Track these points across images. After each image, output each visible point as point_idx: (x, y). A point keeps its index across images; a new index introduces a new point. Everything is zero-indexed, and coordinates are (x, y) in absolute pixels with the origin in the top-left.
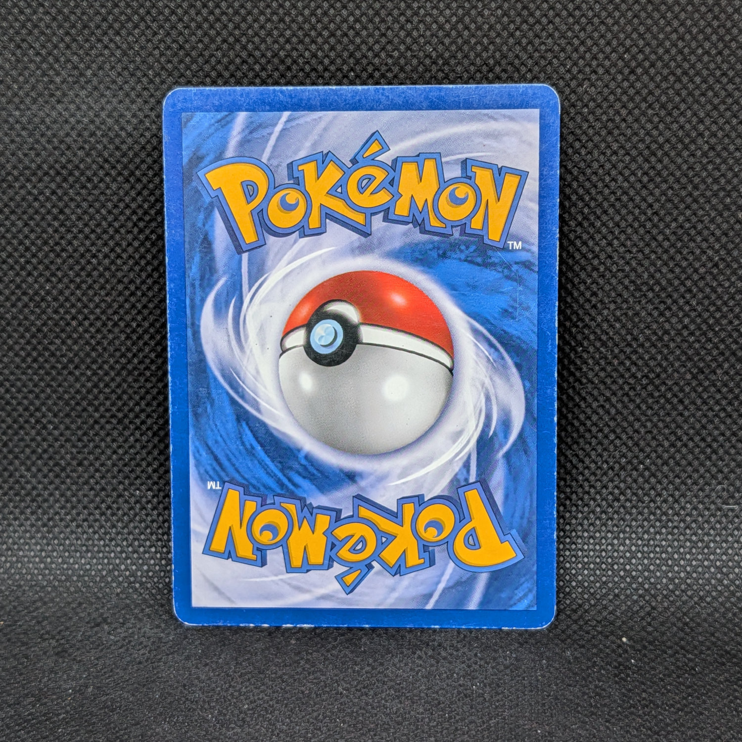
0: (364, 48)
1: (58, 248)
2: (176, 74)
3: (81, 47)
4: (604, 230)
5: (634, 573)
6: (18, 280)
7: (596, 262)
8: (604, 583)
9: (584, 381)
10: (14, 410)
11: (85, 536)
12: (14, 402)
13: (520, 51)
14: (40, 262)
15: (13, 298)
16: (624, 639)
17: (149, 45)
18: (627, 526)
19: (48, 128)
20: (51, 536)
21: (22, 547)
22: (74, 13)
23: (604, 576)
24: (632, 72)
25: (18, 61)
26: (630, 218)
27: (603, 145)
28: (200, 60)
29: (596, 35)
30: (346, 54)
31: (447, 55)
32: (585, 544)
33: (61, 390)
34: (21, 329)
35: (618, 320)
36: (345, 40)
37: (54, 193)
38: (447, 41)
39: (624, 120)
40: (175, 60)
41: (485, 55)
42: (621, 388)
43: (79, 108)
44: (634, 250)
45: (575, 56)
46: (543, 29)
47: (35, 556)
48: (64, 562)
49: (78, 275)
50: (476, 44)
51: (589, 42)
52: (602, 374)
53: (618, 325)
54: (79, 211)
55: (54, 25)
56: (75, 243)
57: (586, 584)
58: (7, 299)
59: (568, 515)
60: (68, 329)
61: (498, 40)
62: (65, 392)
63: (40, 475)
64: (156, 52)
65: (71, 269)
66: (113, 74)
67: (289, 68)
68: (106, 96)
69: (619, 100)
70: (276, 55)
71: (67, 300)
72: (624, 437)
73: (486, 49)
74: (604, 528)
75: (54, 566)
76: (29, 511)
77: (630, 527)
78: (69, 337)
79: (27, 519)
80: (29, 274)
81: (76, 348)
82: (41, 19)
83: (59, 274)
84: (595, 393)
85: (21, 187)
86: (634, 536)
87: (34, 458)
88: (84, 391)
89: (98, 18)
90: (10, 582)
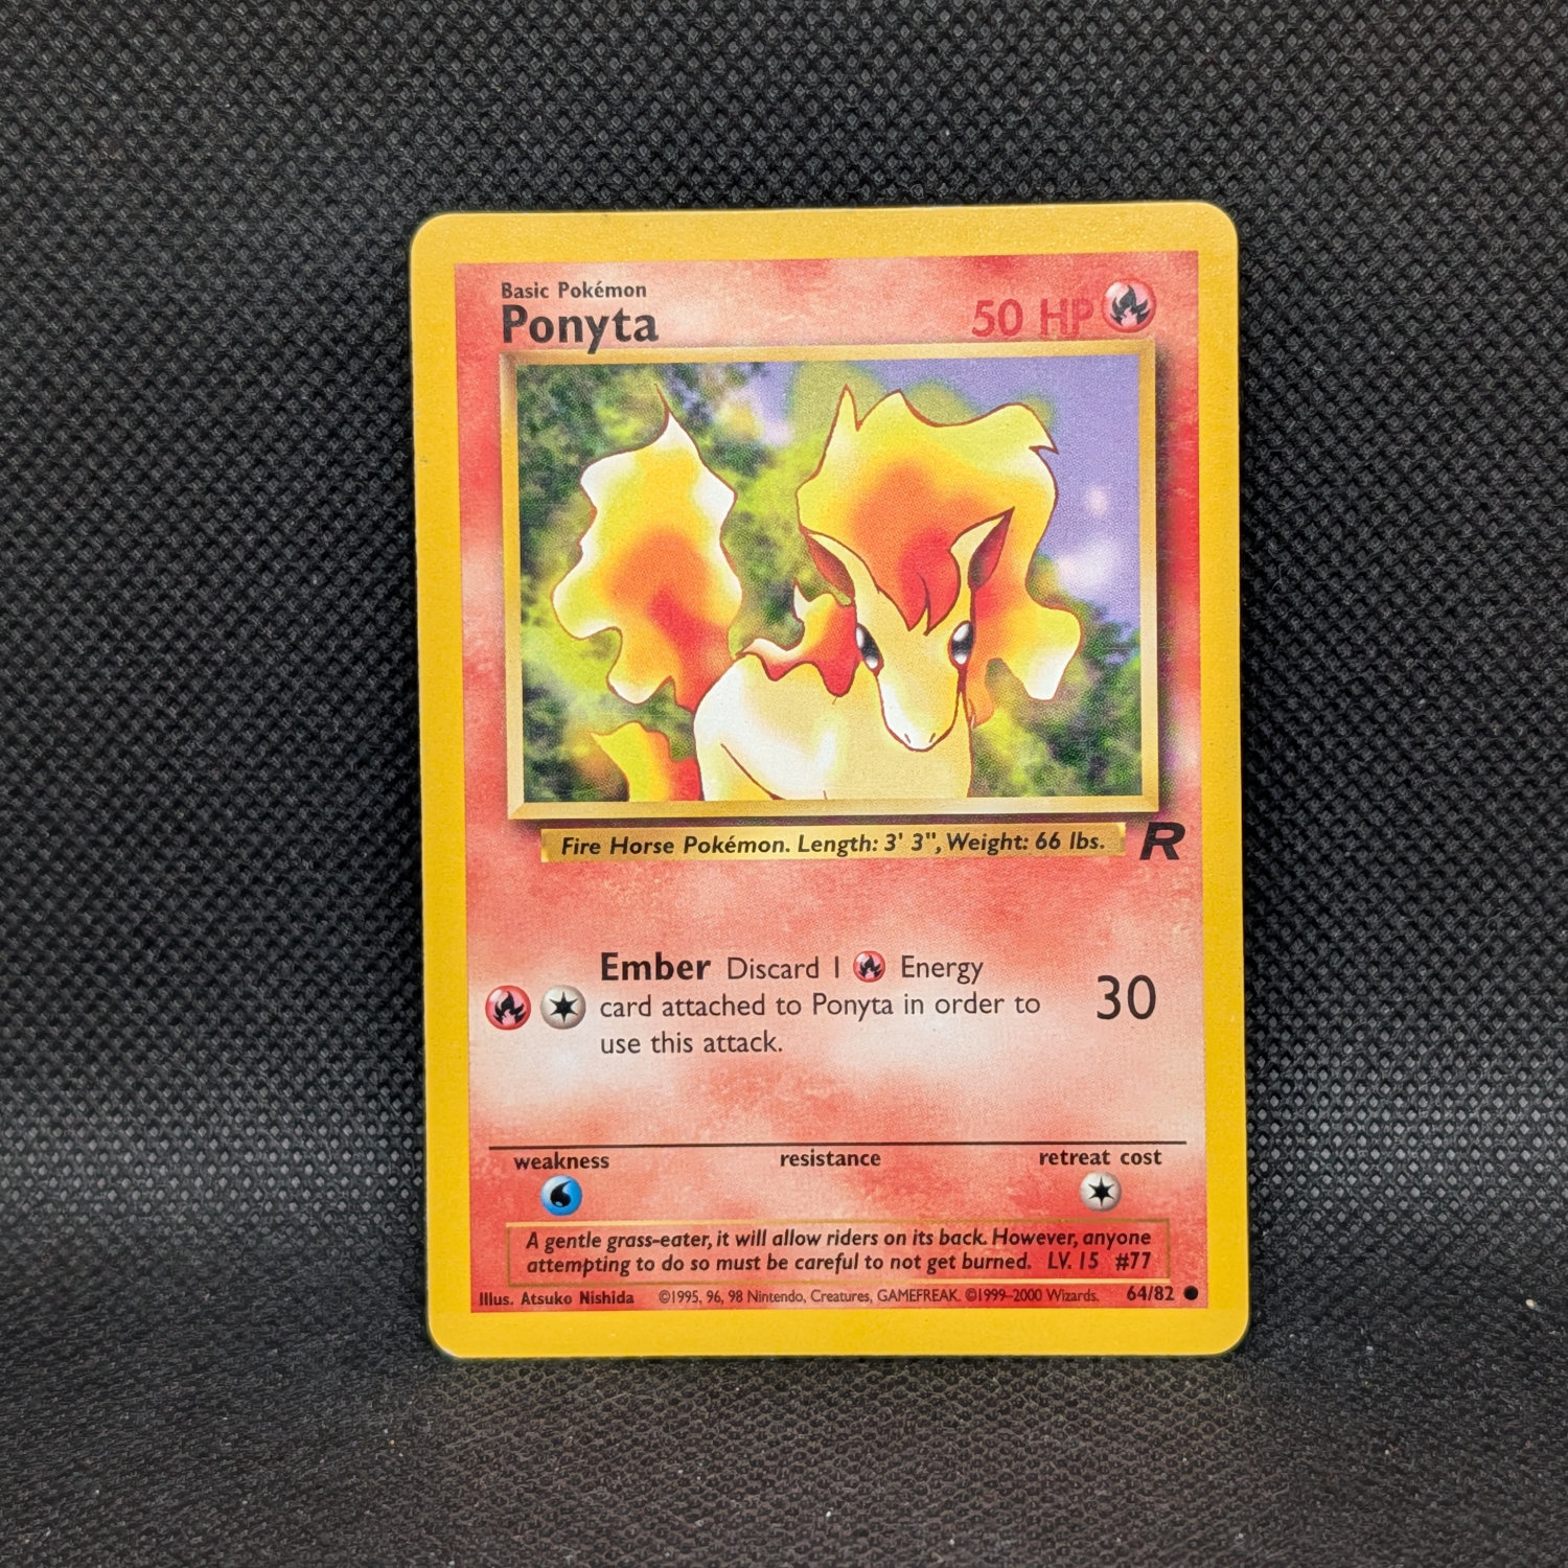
0: (970, 75)
1: (325, 512)
2: (577, 138)
3: (378, 85)
4: (1472, 450)
5: (1539, 1168)
6: (240, 579)
7: (1455, 518)
8: (1480, 1189)
9: (1431, 769)
10: (231, 855)
11: (384, 1117)
12: (231, 840)
13: (1299, 79)
14: (288, 542)
15: (230, 619)
16: (1530, 1303)
17: (522, 79)
18: (1522, 1069)
19: (307, 257)
20: (311, 1119)
21: (250, 1143)
22: (364, 14)
23: (1478, 1174)
24: (1532, 117)
25: (245, 117)
26: (1526, 423)
27: (1470, 272)
28: (628, 109)
29: (1455, 41)
30: (932, 91)
31: (1144, 88)
32: (1435, 1108)
33: (329, 811)
34: (247, 685)
35: (1501, 639)
36: (932, 61)
37: (317, 394)
38: (1146, 59)
39: (1513, 218)
40: (576, 109)
41: (1224, 87)
42: (1508, 783)
43: (372, 215)
44: (1536, 490)
45: (1412, 85)
46: (1347, 31)
47: (279, 1163)
48: (340, 1174)
49: (366, 567)
50: (1205, 64)
51: (1441, 57)
52: (1468, 754)
53: (1500, 651)
54: (371, 432)
55: (322, 38)
56: (361, 497)
57: (1441, 1193)
58: (218, 620)
59: (1397, 1050)
60: (347, 682)
61: (1251, 57)
62: (338, 816)
63: (285, 993)
64: (537, 93)
65: (351, 556)
66: (445, 140)
67: (813, 123)
68: (427, 188)
69: (1503, 176)
70: (787, 95)
71: (343, 620)
72: (1513, 884)
73: (1226, 76)
74: (1473, 1076)
75: (320, 1182)
76: (263, 1067)
77: (1528, 1071)
78: (348, 699)
79: (260, 1085)
80: (265, 567)
81: (361, 722)
82: (294, 28)
83: (328, 566)
84: (1454, 793)
85: (249, 384)
86: (1536, 1090)
87: (273, 958)
88: (379, 812)
89: (414, 25)
90: (230, 1219)
